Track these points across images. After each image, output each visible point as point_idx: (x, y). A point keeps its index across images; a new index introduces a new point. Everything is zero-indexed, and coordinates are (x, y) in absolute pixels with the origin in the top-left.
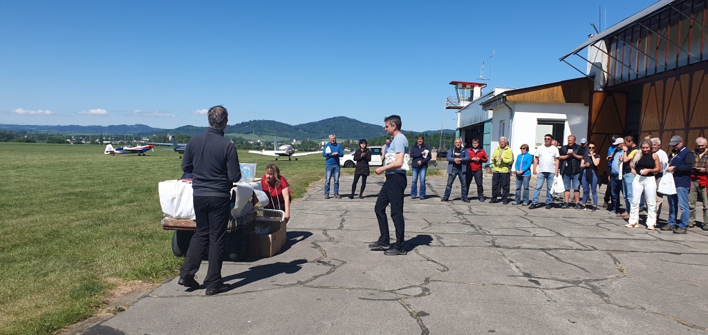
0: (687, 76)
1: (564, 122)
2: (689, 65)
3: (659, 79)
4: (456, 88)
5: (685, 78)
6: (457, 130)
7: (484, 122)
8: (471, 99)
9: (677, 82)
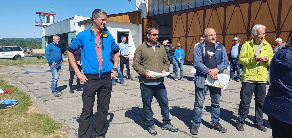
0: (202, 11)
1: (129, 33)
2: (204, 6)
3: (184, 13)
4: (40, 16)
5: (201, 13)
6: (43, 37)
7: (68, 33)
8: (48, 22)
9: (196, 14)
